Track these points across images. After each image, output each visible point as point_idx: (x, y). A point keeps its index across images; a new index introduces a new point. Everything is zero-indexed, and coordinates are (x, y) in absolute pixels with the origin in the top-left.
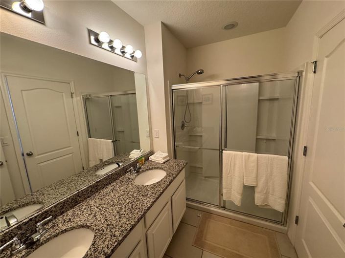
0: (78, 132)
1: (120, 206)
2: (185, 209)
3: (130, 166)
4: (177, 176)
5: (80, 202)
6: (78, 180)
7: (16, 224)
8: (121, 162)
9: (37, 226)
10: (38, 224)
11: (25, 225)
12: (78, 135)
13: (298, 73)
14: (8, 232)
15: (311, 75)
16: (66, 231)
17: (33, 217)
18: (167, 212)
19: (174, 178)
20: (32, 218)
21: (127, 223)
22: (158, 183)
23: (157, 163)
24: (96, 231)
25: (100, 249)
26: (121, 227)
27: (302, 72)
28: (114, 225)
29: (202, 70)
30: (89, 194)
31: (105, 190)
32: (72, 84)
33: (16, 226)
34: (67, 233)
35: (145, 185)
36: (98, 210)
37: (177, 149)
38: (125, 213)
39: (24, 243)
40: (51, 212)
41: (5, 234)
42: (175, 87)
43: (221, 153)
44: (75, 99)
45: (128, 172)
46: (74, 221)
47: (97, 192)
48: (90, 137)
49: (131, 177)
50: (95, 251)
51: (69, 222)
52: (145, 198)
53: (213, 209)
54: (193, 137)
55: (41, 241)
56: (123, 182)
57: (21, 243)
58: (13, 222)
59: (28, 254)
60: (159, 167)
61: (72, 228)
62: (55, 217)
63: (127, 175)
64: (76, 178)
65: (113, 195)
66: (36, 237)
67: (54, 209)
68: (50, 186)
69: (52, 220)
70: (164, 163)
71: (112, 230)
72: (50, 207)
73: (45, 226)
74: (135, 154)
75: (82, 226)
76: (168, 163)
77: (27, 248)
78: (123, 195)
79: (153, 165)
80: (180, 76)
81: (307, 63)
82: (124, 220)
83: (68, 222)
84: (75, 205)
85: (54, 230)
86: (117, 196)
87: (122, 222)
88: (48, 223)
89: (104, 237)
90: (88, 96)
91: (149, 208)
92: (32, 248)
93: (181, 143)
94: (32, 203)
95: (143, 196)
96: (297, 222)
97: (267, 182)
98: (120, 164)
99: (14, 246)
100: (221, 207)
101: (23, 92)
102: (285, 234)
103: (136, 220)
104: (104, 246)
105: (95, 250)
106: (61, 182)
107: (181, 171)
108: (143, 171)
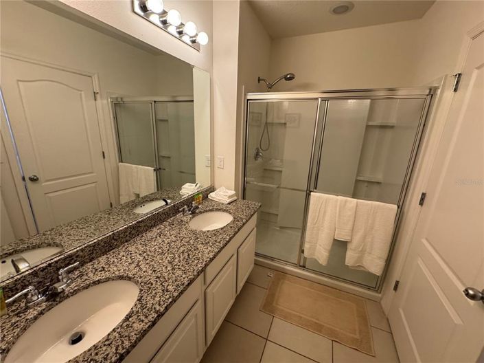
0: (103, 153)
1: (172, 255)
2: (253, 265)
3: (183, 203)
4: (247, 221)
5: (115, 247)
6: (109, 218)
7: (30, 269)
8: (169, 198)
9: (60, 273)
10: (61, 271)
11: (42, 271)
12: (104, 157)
13: (430, 90)
14: (20, 279)
15: (449, 94)
16: (99, 282)
17: (52, 261)
18: (231, 268)
19: (244, 224)
20: (52, 263)
21: (184, 276)
22: (222, 229)
23: (219, 204)
24: (142, 284)
25: (149, 306)
26: (176, 280)
27: (436, 88)
28: (166, 277)
29: (293, 74)
30: (127, 238)
31: (149, 234)
32: (95, 78)
33: (30, 271)
34: (100, 284)
35: (204, 230)
36: (142, 258)
37: (248, 186)
38: (179, 264)
39: (43, 293)
40: (77, 257)
41: (16, 280)
42: (251, 96)
43: (308, 195)
44: (99, 101)
45: (179, 212)
46: (109, 271)
47: (138, 235)
48: (121, 161)
49: (185, 219)
50: (143, 308)
51: (103, 272)
52: (206, 247)
53: (288, 268)
54: (268, 173)
55: (67, 293)
56: (173, 225)
57: (39, 293)
58: (23, 267)
59: (49, 308)
60: (222, 209)
61: (108, 280)
62: (82, 264)
63: (179, 216)
64: (106, 216)
65: (160, 240)
66: (60, 287)
67: (81, 253)
68: (69, 224)
69: (78, 268)
70: (229, 204)
71: (163, 284)
72: (76, 250)
73: (70, 275)
74: (188, 190)
75: (121, 278)
76: (234, 204)
77: (47, 300)
78: (175, 242)
79: (214, 206)
80: (259, 80)
81: (446, 76)
82: (180, 272)
83: (101, 271)
84: (109, 251)
85: (83, 280)
86: (166, 242)
87: (176, 274)
88: (72, 271)
89: (154, 292)
90: (119, 100)
91: (211, 260)
92: (54, 301)
93: (253, 179)
94: (46, 245)
95: (202, 243)
96: (396, 288)
97: (364, 237)
98: (169, 201)
99: (29, 296)
100: (300, 266)
101: (20, 83)
102: (377, 303)
103: (195, 273)
104: (155, 302)
105: (142, 306)
106: (85, 221)
107: (253, 215)
108: (200, 213)
